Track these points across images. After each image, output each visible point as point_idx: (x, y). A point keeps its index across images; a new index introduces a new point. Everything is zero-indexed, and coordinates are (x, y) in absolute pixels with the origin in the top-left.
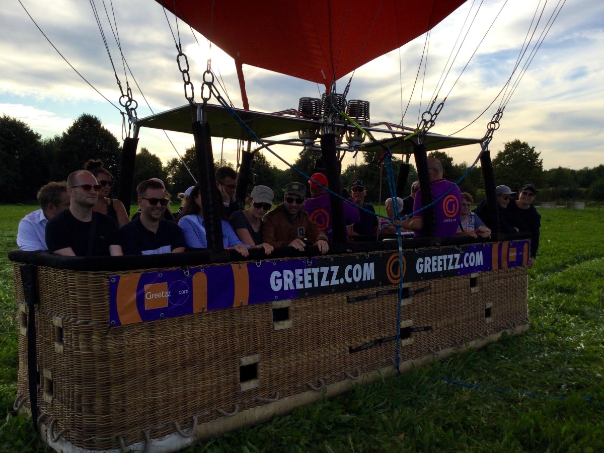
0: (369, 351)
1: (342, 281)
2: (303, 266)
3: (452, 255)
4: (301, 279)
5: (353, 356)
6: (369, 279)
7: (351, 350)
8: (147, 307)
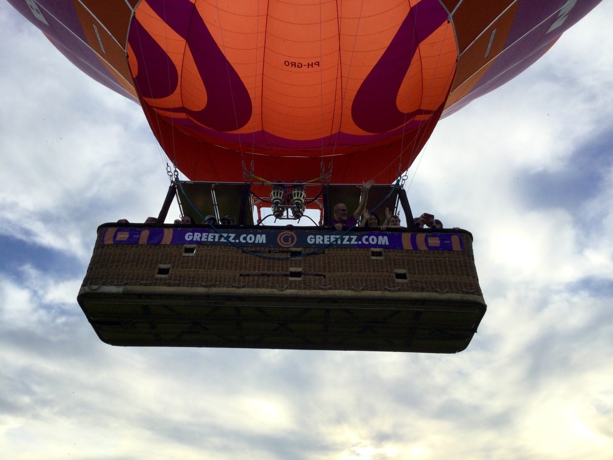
0: (256, 278)
1: (237, 241)
2: (209, 232)
3: (349, 236)
4: (206, 237)
5: (242, 278)
6: (260, 242)
7: (241, 275)
8: (117, 239)
